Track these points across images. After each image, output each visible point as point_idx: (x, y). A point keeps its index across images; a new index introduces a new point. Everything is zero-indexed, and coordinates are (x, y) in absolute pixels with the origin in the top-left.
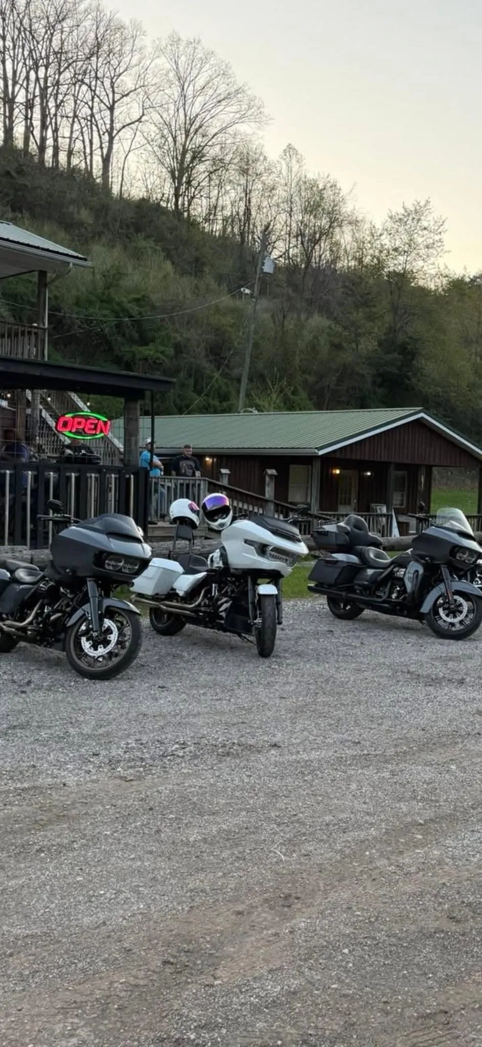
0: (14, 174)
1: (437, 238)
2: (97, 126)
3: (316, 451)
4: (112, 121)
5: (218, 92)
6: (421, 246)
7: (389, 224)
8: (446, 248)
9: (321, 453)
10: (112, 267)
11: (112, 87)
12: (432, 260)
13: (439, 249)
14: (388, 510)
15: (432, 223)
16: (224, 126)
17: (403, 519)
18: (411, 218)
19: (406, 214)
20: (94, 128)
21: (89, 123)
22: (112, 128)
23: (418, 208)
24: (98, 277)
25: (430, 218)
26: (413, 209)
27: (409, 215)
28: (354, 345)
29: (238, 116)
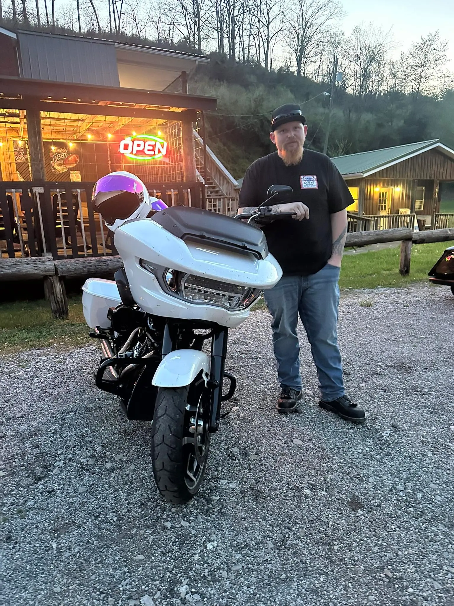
0: (219, 63)
1: (442, 54)
2: (262, 37)
3: (362, 174)
4: (268, 33)
5: (319, 4)
6: (432, 61)
7: (413, 51)
8: (448, 58)
9: (365, 175)
10: (259, 95)
11: (268, 15)
12: (439, 67)
13: (443, 60)
14: (411, 212)
15: (440, 44)
16: (322, 22)
17: (421, 218)
18: (426, 45)
19: (423, 43)
20: (260, 38)
21: (258, 37)
22: (269, 37)
23: (431, 37)
24: (252, 102)
25: (438, 42)
26: (427, 39)
27: (425, 43)
28: (390, 124)
29: (329, 15)
